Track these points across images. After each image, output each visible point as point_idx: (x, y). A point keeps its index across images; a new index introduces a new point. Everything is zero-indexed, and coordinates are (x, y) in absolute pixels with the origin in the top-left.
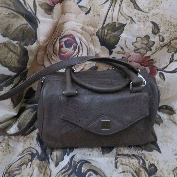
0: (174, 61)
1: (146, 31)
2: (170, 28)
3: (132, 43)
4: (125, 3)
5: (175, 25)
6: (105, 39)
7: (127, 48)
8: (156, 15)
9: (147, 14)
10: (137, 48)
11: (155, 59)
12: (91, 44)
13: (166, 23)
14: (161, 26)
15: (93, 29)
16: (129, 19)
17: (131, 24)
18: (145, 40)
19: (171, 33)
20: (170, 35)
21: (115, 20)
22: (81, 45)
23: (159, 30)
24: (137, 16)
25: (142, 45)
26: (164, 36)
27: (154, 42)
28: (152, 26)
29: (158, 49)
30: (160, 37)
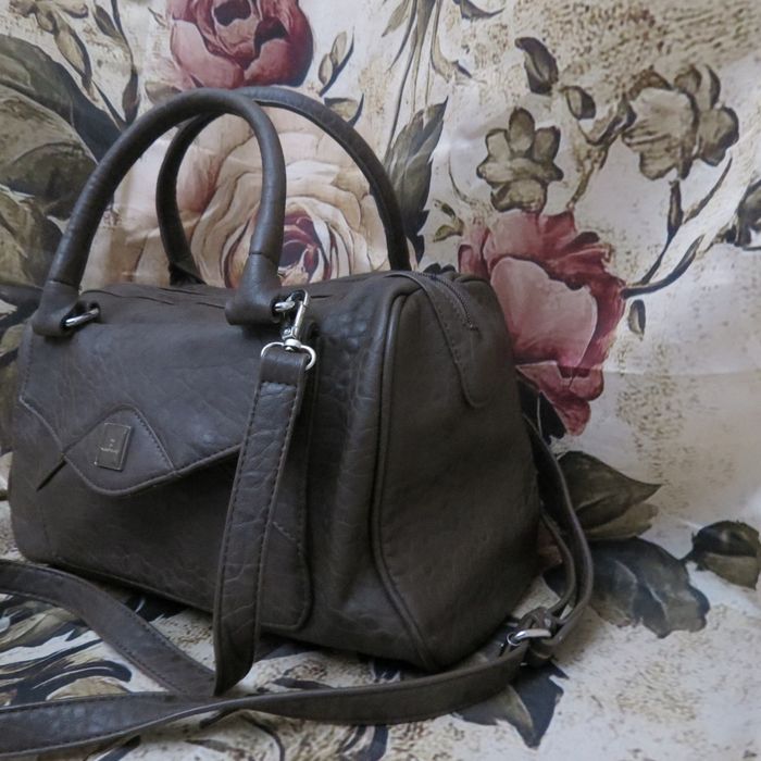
0: (684, 218)
1: (509, 92)
2: (594, 33)
3: (478, 170)
5: (606, 12)
10: (499, 184)
11: (602, 231)
12: (361, 236)
13: (567, 18)
14: (555, 40)
17: (457, 88)
18: (519, 135)
19: (611, 60)
20: (607, 72)
21: (420, 104)
22: (334, 250)
23: (554, 61)
25: (515, 160)
26: (583, 86)
27: (553, 128)
28: (523, 60)
29: (588, 164)
30: (567, 95)
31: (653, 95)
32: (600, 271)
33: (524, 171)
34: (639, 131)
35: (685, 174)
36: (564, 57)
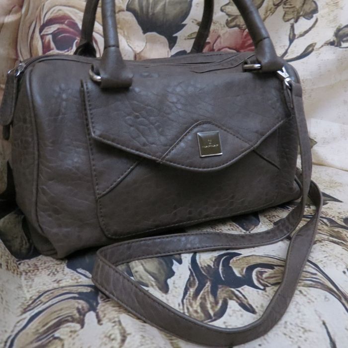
0: (296, 37)
3: (221, 8)
6: (151, 14)
10: (232, 16)
29: (269, 12)
34: (288, 3)
35: (296, 21)
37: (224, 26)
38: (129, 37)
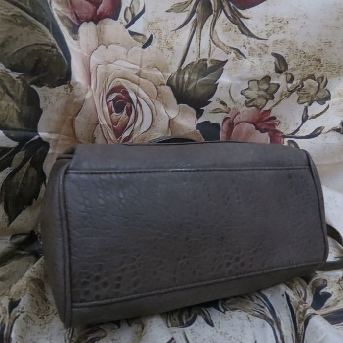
0: (309, 118)
1: (266, 70)
2: (304, 61)
3: (241, 92)
4: (220, 25)
5: (310, 56)
6: (184, 90)
7: (233, 101)
8: (281, 42)
9: (265, 42)
10: (250, 98)
11: (278, 117)
12: (159, 102)
13: (296, 53)
14: (290, 59)
15: (160, 73)
16: (232, 52)
17: (238, 60)
18: (264, 83)
20: (302, 72)
21: (205, 56)
22: (138, 105)
23: (287, 65)
24: (247, 46)
25: (260, 92)
26: (293, 74)
27: (278, 84)
28: (274, 61)
29: (283, 97)
30: (287, 75)
31: (310, 81)
32: (274, 128)
33: (263, 96)
34: (303, 90)
35: (310, 105)
36: (291, 64)
37: (243, 106)
38: (166, 105)
